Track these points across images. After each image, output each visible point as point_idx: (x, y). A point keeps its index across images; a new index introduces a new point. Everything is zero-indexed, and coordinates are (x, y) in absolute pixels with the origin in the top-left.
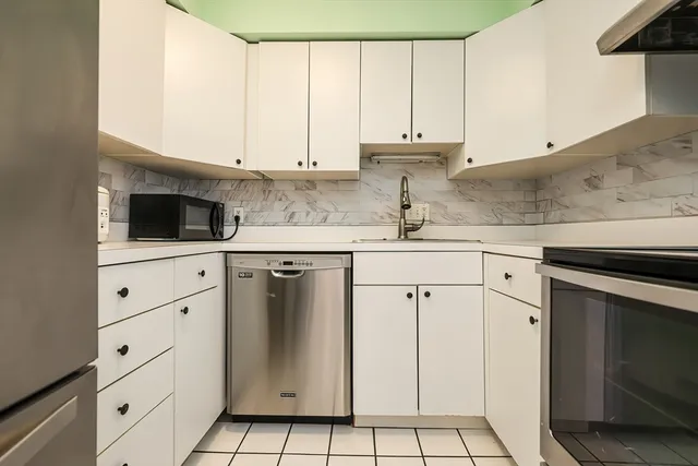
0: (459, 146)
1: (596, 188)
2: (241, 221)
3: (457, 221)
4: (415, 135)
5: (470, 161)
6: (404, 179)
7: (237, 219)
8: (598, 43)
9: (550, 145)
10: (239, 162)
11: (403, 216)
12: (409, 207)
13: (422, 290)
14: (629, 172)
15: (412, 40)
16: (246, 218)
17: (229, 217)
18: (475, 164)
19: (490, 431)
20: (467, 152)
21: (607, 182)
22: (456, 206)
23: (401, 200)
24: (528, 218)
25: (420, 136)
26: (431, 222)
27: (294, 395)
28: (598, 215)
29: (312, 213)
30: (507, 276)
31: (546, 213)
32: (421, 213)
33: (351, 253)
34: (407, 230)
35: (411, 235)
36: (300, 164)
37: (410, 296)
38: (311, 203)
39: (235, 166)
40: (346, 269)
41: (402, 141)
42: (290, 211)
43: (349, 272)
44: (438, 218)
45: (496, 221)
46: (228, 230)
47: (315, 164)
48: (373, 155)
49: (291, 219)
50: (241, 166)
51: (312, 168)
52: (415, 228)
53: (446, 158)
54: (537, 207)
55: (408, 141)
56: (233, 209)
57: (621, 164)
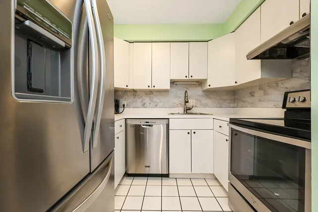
0: (205, 80)
1: (253, 96)
2: (125, 106)
3: (206, 106)
4: (190, 76)
5: (209, 86)
6: (186, 91)
7: (124, 105)
8: (247, 56)
9: (236, 82)
10: (127, 86)
11: (185, 105)
12: (188, 102)
13: (193, 131)
14: (262, 92)
15: (189, 42)
16: (127, 105)
17: (121, 105)
18: (211, 87)
19: (216, 179)
20: (208, 83)
21: (256, 94)
22: (205, 101)
23: (185, 99)
24: (231, 105)
25: (192, 76)
26: (196, 106)
27: (149, 167)
28: (253, 105)
29: (152, 103)
30: (220, 127)
31: (238, 103)
32: (192, 103)
33: (169, 119)
34: (187, 110)
35: (188, 111)
36: (149, 86)
37: (189, 133)
38: (151, 100)
39: (126, 87)
40: (167, 124)
41: (186, 78)
42: (144, 102)
43: (168, 125)
44: (198, 105)
45: (220, 106)
46: (121, 110)
47: (154, 87)
48: (174, 82)
49: (144, 106)
50: (128, 88)
51: (153, 88)
52: (190, 109)
53: (201, 83)
54: (235, 101)
55: (187, 78)
56: (123, 102)
57: (260, 89)
